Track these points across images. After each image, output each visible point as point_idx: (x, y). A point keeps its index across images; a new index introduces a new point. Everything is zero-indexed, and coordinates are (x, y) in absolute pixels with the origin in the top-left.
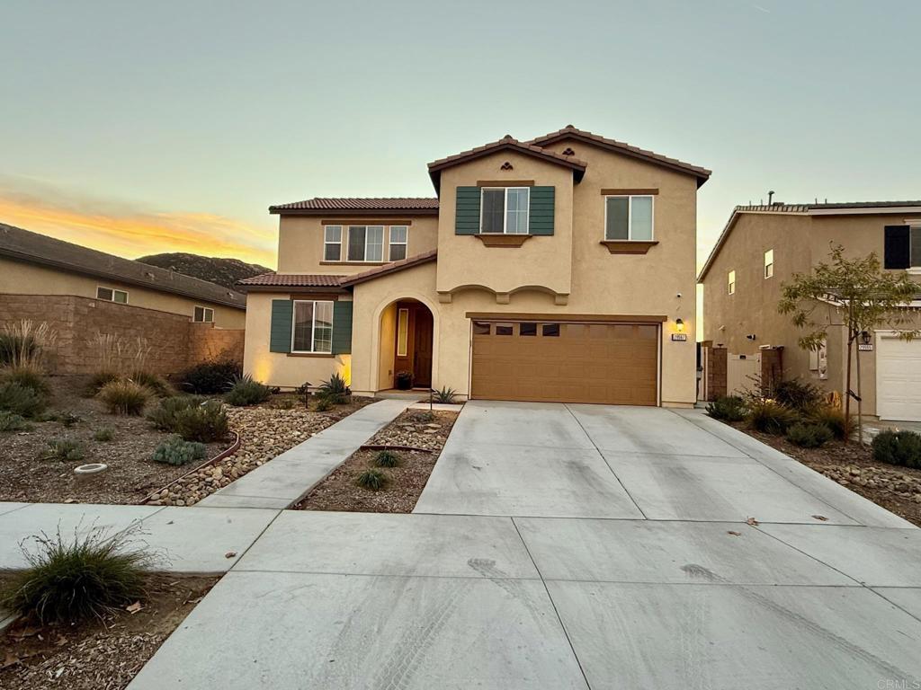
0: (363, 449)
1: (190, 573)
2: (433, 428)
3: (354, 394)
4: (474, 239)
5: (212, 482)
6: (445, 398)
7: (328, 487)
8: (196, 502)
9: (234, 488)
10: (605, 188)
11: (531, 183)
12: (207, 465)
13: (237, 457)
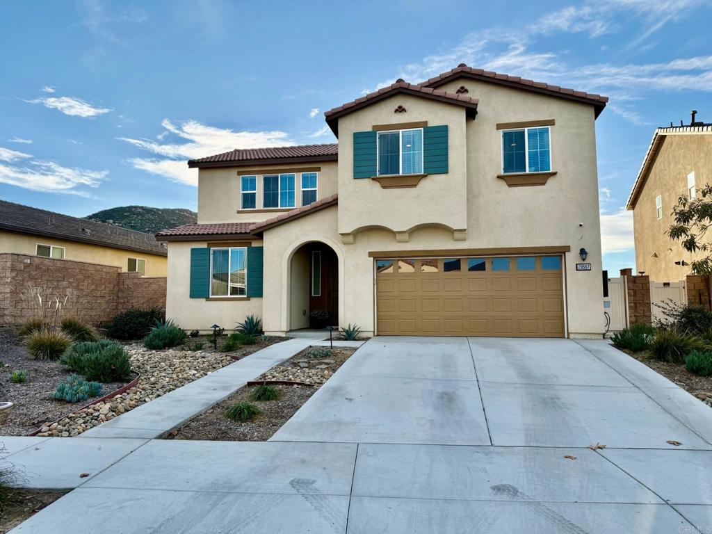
0: (250, 384)
1: (46, 489)
2: (326, 364)
3: (266, 334)
4: (371, 181)
5: (98, 416)
6: (350, 335)
7: (202, 419)
8: (79, 433)
9: (117, 421)
10: (499, 123)
11: (423, 124)
12: (99, 402)
13: (128, 394)
